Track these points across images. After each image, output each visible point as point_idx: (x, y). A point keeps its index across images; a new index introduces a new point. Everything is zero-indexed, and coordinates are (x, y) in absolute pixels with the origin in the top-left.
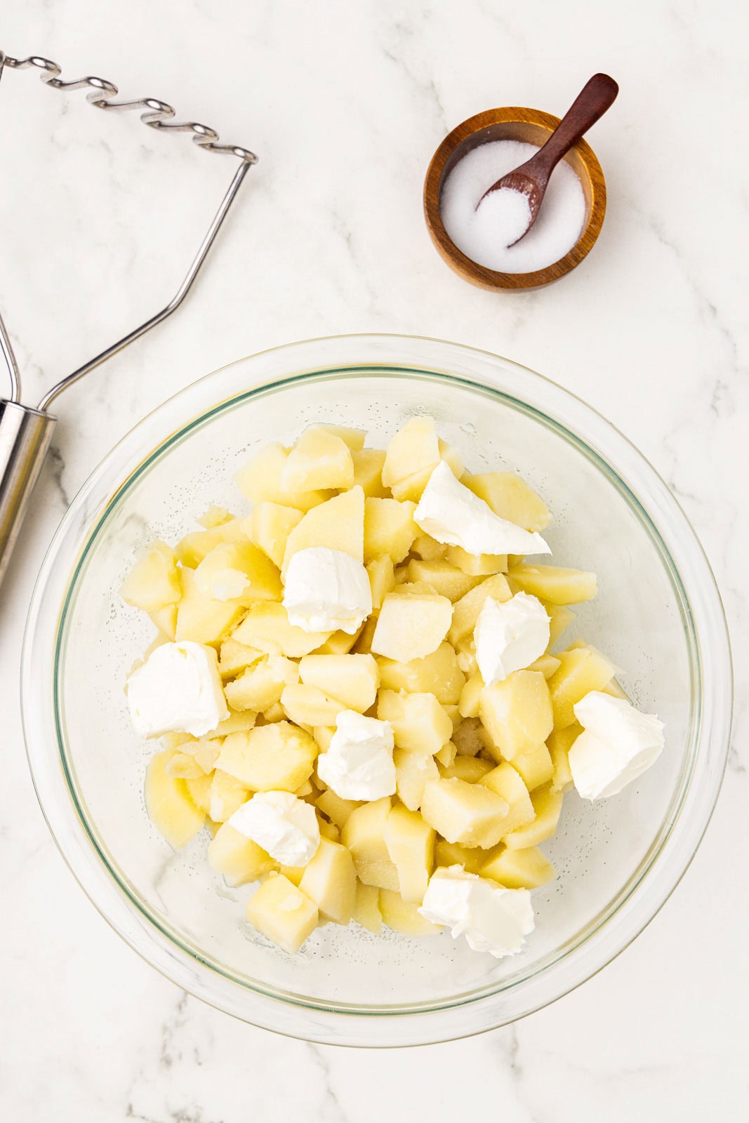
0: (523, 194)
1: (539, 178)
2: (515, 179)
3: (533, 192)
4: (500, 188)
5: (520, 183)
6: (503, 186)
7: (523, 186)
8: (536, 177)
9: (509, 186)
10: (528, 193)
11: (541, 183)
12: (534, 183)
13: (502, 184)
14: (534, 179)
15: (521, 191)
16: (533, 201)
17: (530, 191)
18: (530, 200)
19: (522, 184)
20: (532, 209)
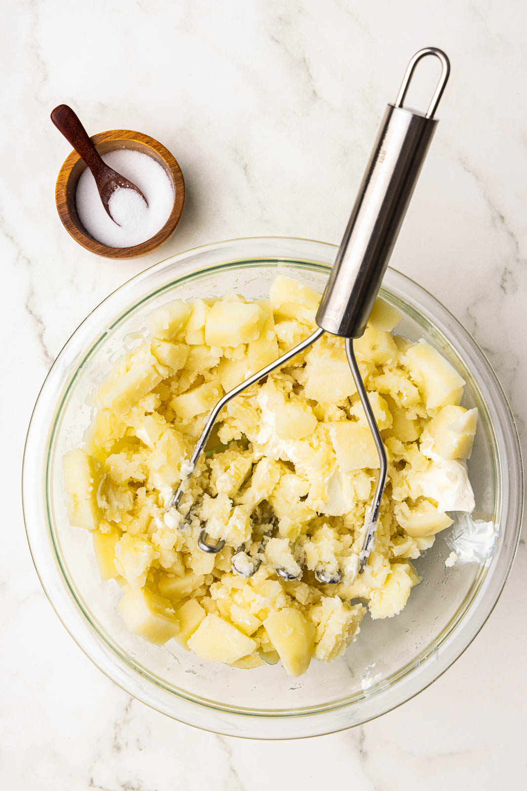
0: (116, 190)
1: (109, 175)
2: (105, 194)
3: (117, 183)
4: (108, 205)
5: (109, 190)
6: (107, 203)
7: (111, 188)
8: (109, 177)
9: (108, 198)
10: (116, 186)
11: (112, 176)
12: (111, 180)
13: (106, 203)
14: (109, 179)
15: (114, 191)
16: (123, 184)
17: (115, 184)
18: (121, 186)
19: (109, 189)
20: (128, 186)
